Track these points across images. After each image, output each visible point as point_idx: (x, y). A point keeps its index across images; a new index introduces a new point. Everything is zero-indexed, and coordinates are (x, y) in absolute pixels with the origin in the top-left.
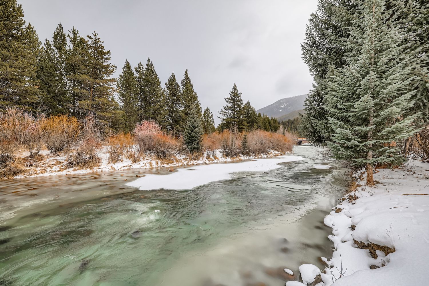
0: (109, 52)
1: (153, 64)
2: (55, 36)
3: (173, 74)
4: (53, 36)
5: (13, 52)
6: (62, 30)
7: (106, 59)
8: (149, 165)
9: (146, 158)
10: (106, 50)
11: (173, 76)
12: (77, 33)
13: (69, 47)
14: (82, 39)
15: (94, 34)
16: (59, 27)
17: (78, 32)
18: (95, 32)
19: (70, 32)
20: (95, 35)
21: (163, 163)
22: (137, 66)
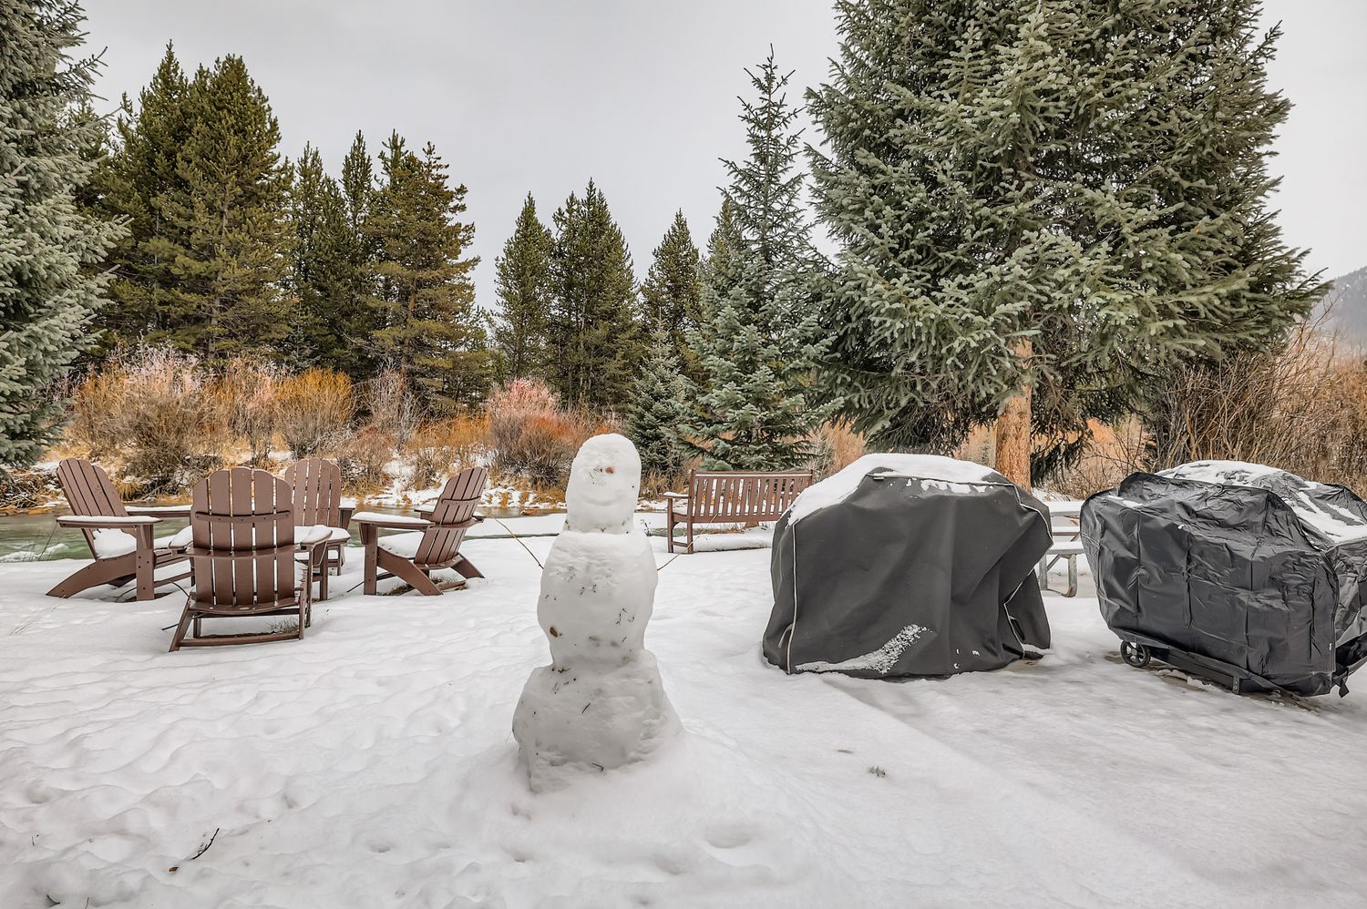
0: (462, 190)
1: (605, 196)
2: (348, 169)
3: (679, 216)
4: (343, 167)
5: (248, 232)
6: (364, 149)
7: (456, 208)
8: (499, 501)
9: (504, 483)
10: (451, 185)
11: (681, 223)
12: (401, 146)
13: (381, 184)
14: (412, 159)
15: (427, 149)
16: (357, 143)
17: (402, 142)
18: (429, 143)
19: (385, 145)
20: (430, 152)
21: (541, 500)
22: (564, 208)
